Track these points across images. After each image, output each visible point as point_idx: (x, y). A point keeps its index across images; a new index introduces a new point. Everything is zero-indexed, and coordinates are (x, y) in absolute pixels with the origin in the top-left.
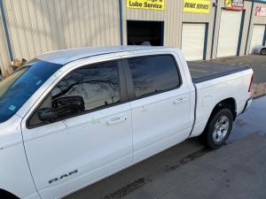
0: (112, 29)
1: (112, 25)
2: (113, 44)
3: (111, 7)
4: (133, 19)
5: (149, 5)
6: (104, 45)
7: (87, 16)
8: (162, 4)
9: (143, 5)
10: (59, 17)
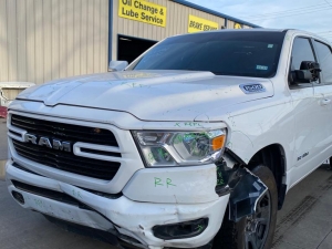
0: (97, 46)
1: (97, 38)
2: (97, 71)
3: (97, 12)
4: (125, 34)
5: (147, 18)
6: (84, 72)
7: (63, 21)
8: (163, 18)
9: (140, 16)
10: (21, 18)
